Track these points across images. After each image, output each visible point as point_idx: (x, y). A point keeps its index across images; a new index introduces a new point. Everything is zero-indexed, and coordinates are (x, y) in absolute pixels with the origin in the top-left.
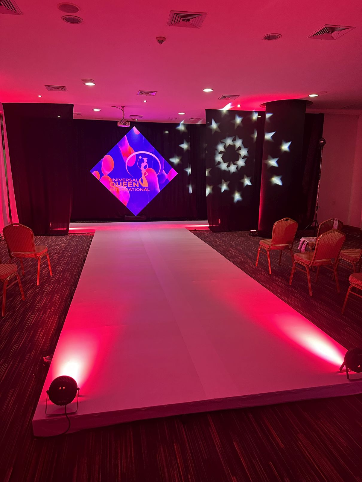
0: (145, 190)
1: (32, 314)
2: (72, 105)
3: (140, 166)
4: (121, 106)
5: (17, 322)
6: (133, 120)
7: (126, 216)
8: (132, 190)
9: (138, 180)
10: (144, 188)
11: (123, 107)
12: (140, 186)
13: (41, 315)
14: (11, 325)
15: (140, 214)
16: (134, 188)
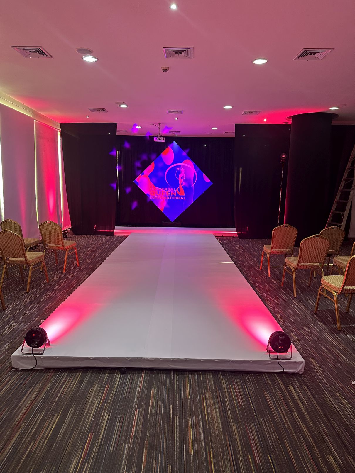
0: (182, 198)
1: (49, 293)
2: (116, 124)
3: (178, 177)
4: (158, 124)
5: (36, 297)
6: (173, 135)
7: (163, 222)
8: (170, 198)
9: (176, 189)
10: (181, 197)
11: (159, 124)
12: (177, 195)
13: (56, 293)
14: (31, 299)
15: (176, 221)
16: (172, 196)
